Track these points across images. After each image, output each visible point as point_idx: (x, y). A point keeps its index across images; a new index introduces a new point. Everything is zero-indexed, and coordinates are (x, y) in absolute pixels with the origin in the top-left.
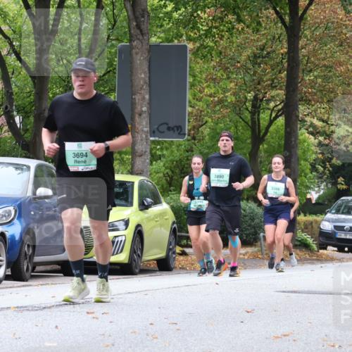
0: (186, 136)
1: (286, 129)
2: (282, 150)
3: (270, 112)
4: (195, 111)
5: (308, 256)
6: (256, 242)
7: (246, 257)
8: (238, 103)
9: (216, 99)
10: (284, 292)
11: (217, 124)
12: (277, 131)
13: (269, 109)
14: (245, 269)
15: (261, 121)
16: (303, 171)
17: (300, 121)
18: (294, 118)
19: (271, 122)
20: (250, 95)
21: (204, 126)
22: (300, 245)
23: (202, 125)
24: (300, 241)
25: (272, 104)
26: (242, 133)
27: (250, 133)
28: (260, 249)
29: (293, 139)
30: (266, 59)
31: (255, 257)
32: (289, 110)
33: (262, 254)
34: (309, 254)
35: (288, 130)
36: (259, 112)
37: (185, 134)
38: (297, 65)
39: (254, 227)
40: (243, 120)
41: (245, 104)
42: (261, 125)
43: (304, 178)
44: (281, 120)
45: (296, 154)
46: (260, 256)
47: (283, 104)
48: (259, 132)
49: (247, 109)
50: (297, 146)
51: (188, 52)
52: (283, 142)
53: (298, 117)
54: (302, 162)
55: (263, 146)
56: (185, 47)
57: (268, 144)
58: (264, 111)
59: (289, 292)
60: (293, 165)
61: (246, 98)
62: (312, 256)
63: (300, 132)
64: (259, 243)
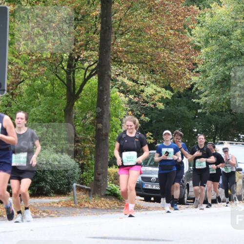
0: (6, 92)
1: (99, 87)
2: (95, 106)
3: (84, 71)
4: (13, 68)
5: (117, 205)
6: (70, 192)
7: (60, 206)
8: (55, 62)
9: (34, 57)
10: (94, 238)
11: (34, 82)
12: (91, 89)
13: (83, 69)
14: (59, 216)
15: (76, 80)
16: (114, 126)
17: (112, 80)
18: (106, 77)
19: (85, 81)
20: (65, 55)
21: (22, 83)
22: (109, 195)
23: (21, 82)
24: (110, 191)
25: (86, 64)
26: (58, 90)
27: (66, 90)
28: (73, 198)
29: (105, 97)
30: (82, 21)
31: (68, 205)
32: (102, 70)
33: (75, 203)
34: (118, 203)
35: (101, 88)
36: (74, 71)
37: (4, 90)
38: (109, 29)
39: (68, 178)
40: (59, 78)
41: (61, 63)
42: (76, 83)
43: (114, 133)
44: (94, 80)
45: (108, 111)
46: (72, 205)
47: (96, 64)
48: (74, 89)
49: (63, 68)
50: (109, 103)
51: (8, 14)
52: (96, 99)
53: (110, 76)
54: (113, 118)
55: (78, 103)
56: (5, 9)
57: (82, 100)
58: (79, 71)
59: (99, 238)
60: (105, 121)
61: (62, 58)
62: (121, 205)
63: (112, 91)
64: (72, 193)
